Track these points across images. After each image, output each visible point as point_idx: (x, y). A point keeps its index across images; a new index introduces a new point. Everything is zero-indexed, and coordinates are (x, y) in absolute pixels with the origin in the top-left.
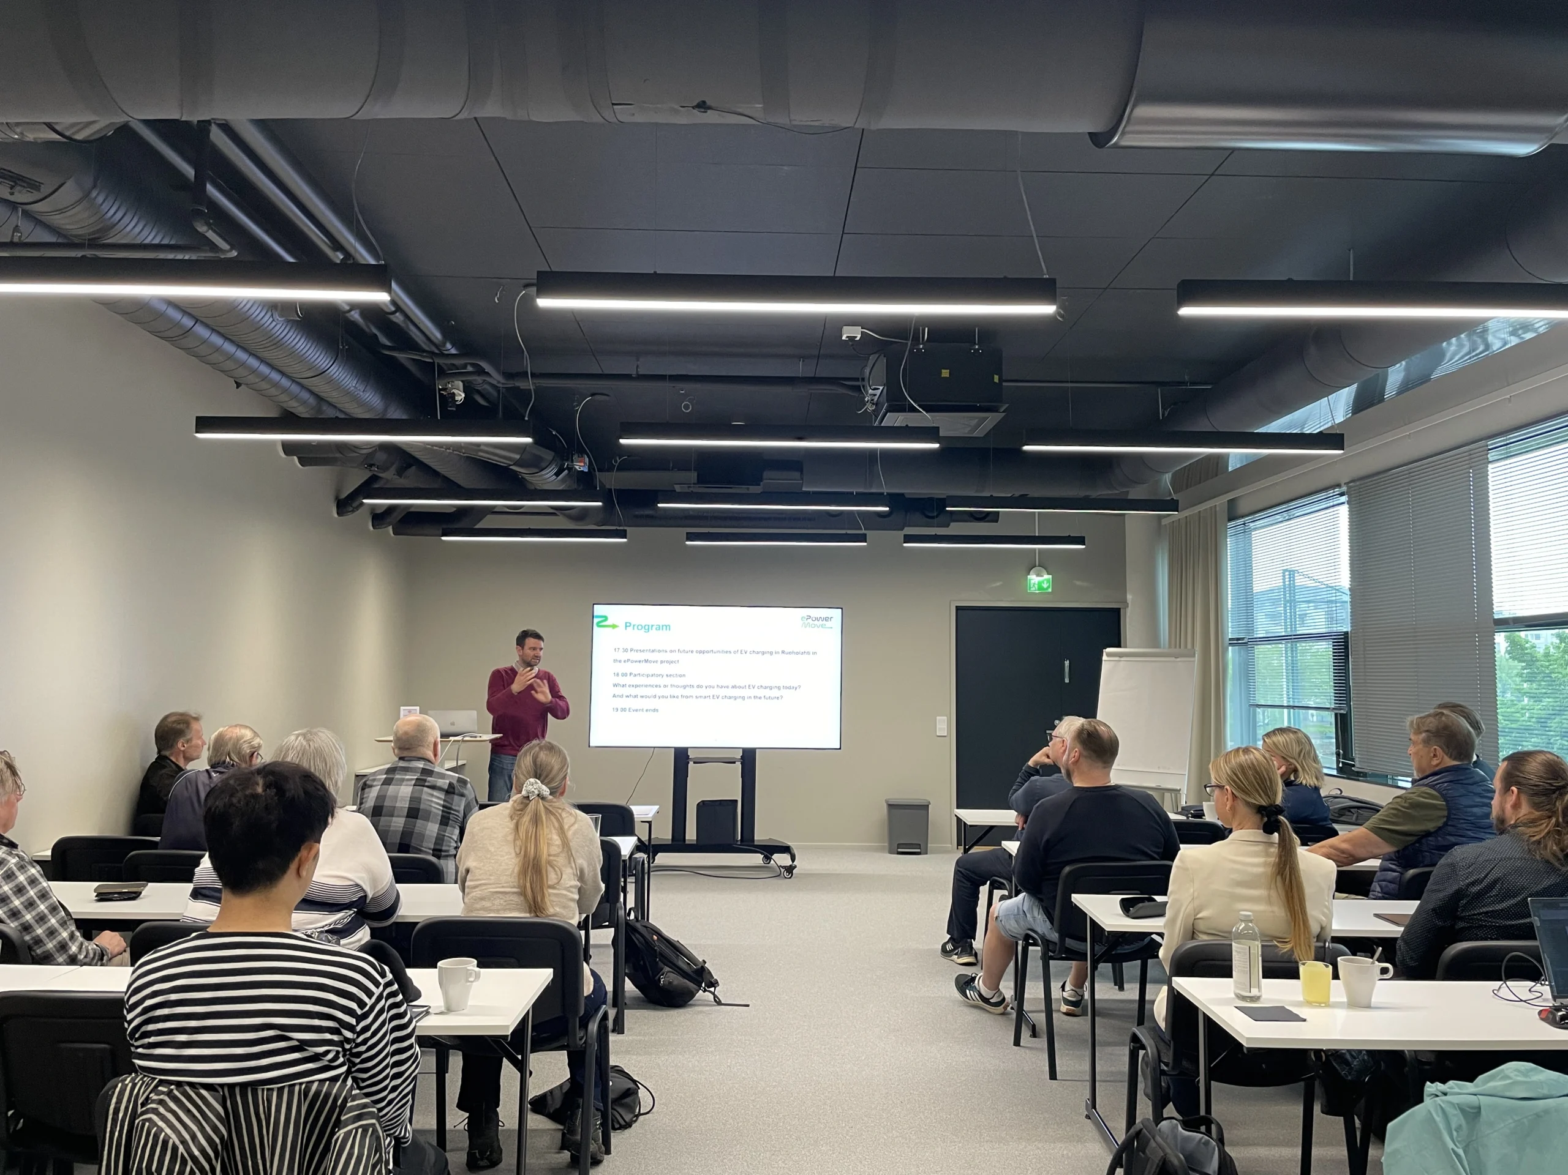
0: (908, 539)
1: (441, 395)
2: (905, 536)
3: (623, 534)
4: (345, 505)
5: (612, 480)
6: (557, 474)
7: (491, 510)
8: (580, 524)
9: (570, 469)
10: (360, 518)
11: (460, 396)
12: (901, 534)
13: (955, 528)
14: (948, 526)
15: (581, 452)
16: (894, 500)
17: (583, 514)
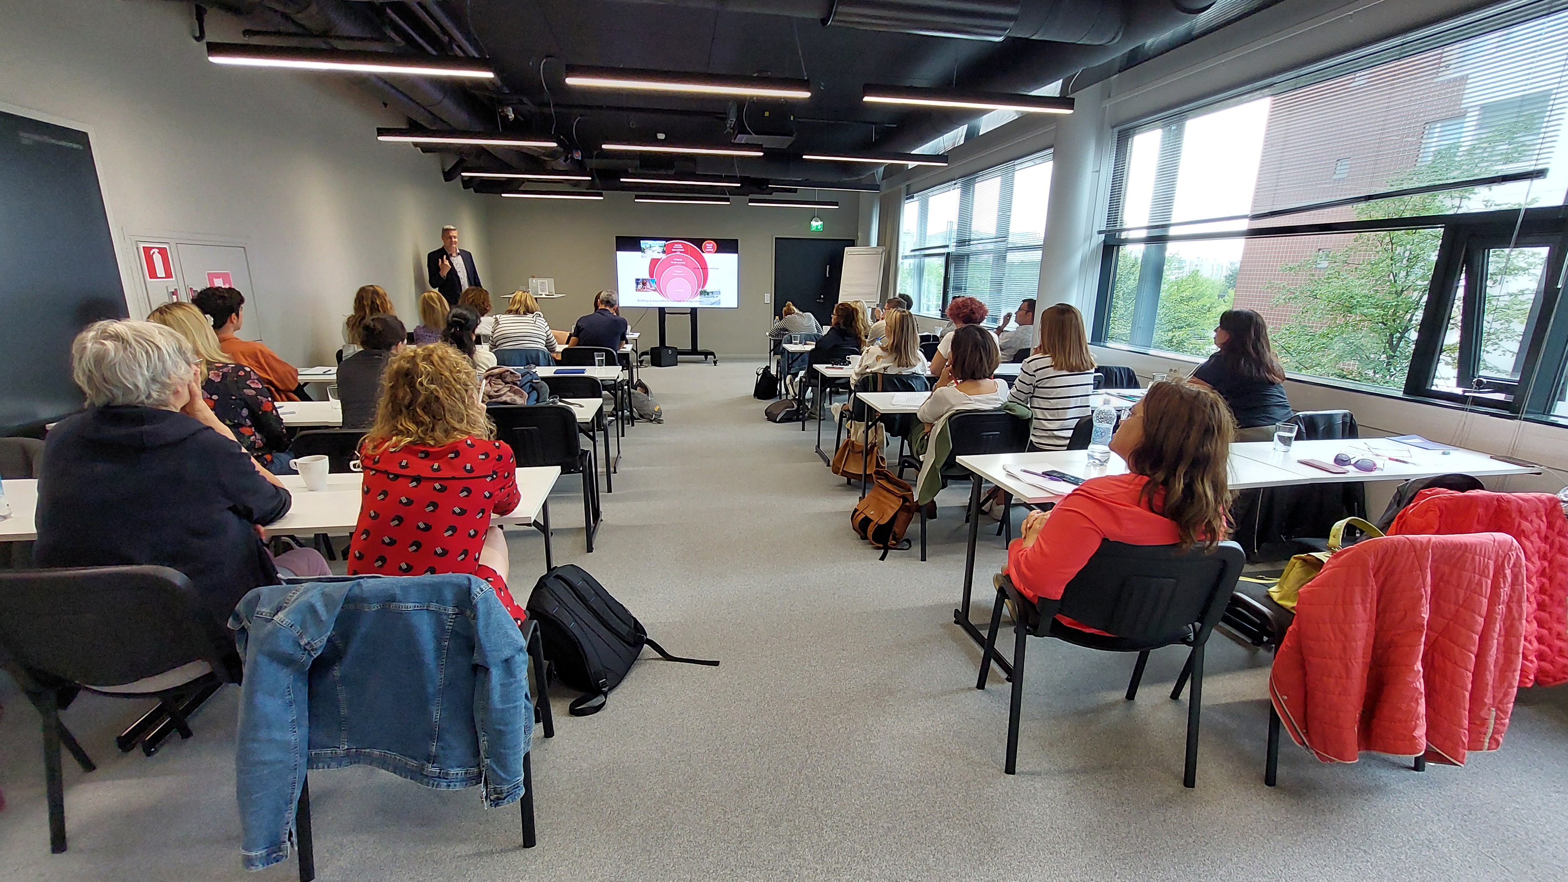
0: (751, 201)
1: (500, 115)
2: (750, 199)
3: (600, 195)
4: (449, 176)
5: (593, 163)
6: (565, 161)
7: (528, 180)
8: (576, 188)
9: (572, 158)
10: (457, 182)
11: (512, 116)
12: (748, 198)
13: (775, 195)
14: (771, 194)
15: (577, 149)
16: (743, 180)
17: (577, 183)
